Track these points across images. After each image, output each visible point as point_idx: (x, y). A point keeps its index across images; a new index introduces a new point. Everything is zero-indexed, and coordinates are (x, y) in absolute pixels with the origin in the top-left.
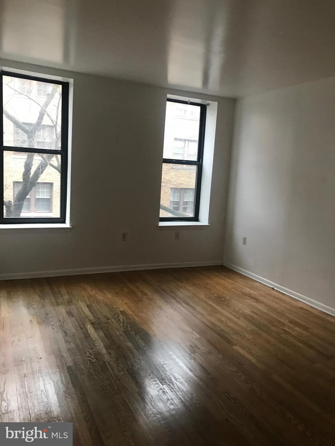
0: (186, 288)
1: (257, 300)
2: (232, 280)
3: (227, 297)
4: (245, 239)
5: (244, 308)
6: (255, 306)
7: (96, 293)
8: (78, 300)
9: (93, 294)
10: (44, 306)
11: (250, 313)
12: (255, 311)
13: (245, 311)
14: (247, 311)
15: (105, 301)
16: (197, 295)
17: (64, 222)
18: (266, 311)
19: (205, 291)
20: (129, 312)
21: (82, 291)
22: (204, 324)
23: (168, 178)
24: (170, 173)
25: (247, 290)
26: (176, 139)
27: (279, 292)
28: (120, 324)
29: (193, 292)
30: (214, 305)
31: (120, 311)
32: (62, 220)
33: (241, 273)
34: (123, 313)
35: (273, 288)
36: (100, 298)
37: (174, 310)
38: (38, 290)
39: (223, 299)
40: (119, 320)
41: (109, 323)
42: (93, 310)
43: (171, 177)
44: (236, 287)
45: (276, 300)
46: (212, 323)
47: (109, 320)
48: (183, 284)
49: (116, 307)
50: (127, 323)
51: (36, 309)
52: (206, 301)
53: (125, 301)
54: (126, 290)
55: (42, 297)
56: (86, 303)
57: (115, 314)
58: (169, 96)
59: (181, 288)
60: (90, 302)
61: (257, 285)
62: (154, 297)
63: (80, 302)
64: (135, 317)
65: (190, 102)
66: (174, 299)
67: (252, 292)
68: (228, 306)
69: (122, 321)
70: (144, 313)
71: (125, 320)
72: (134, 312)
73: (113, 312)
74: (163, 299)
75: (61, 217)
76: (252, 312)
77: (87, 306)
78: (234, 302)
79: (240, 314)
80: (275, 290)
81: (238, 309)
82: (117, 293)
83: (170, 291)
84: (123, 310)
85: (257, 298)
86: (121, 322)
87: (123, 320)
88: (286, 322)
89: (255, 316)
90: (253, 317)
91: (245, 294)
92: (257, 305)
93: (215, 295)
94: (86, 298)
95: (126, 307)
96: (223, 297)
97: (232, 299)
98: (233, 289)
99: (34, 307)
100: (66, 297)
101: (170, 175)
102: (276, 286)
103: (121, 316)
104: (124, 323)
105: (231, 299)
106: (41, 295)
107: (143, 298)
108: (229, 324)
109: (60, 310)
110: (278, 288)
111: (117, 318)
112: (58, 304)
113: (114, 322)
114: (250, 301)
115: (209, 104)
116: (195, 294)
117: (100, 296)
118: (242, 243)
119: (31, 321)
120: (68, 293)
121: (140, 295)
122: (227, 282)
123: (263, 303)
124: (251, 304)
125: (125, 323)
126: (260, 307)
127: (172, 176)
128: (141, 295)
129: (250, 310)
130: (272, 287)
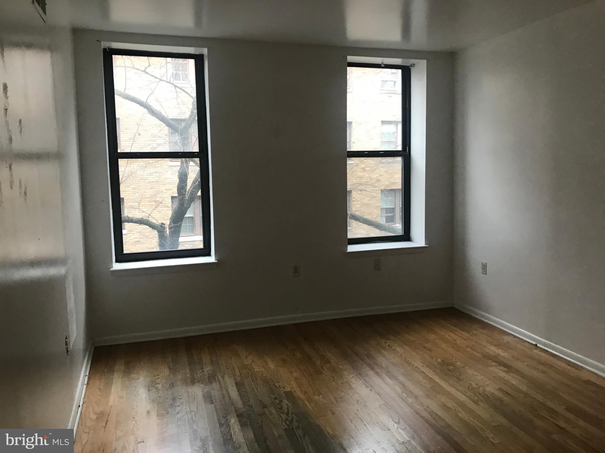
0: (393, 350)
1: (508, 368)
2: (469, 332)
3: (459, 363)
4: (484, 267)
5: (486, 383)
6: (505, 378)
7: (253, 361)
8: (224, 374)
9: (247, 363)
10: (173, 385)
11: (497, 393)
12: (504, 388)
13: (488, 389)
14: (491, 389)
15: (264, 375)
16: (408, 361)
17: (209, 254)
18: (524, 388)
19: (423, 354)
20: (298, 393)
21: (233, 358)
22: (418, 413)
23: (376, 177)
24: (377, 170)
25: (493, 350)
26: (383, 122)
27: (547, 351)
28: (281, 414)
29: (403, 355)
30: (437, 379)
31: (285, 392)
32: (205, 252)
33: (482, 319)
34: (290, 395)
35: (536, 345)
36: (257, 370)
37: (371, 389)
38: (170, 359)
39: (452, 368)
40: (281, 409)
41: (264, 414)
42: (243, 391)
43: (381, 175)
44: (474, 346)
45: (541, 367)
46: (432, 413)
47: (265, 409)
48: (387, 341)
49: (279, 386)
50: (293, 413)
51: (160, 390)
52: (423, 372)
53: (295, 375)
54: (298, 355)
55: (173, 370)
56: (235, 379)
57: (275, 398)
58: (351, 59)
59: (384, 349)
60: (241, 376)
61: (509, 341)
62: (341, 367)
63: (226, 377)
64: (307, 403)
65: (384, 65)
66: (372, 369)
67: (500, 352)
68: (459, 379)
69: (286, 411)
70: (322, 395)
71: (290, 409)
72: (306, 393)
73: (274, 394)
74: (353, 368)
75: (204, 247)
76: (500, 390)
77: (237, 384)
78: (470, 372)
79: (480, 394)
80: (539, 347)
81: (477, 385)
82: (284, 361)
83: (366, 355)
84: (289, 390)
85: (509, 363)
86: (283, 413)
87: (288, 409)
88: (560, 409)
89: (505, 398)
90: (501, 401)
91: (487, 357)
92: (510, 377)
93: (439, 360)
94: (237, 371)
95: (294, 386)
96: (453, 365)
97: (466, 367)
98: (469, 349)
99: (157, 388)
100: (208, 369)
101: (378, 172)
102: (542, 341)
103: (285, 401)
104: (287, 414)
105: (464, 367)
106: (171, 367)
107: (323, 369)
108: (460, 415)
109: (195, 393)
110: (545, 344)
111: (278, 404)
112: (193, 382)
113: (274, 411)
114: (497, 370)
115: (414, 64)
116: (405, 358)
117: (258, 367)
118: (481, 272)
119: (148, 412)
120: (212, 363)
121: (318, 363)
122: (459, 337)
123: (517, 372)
124: (499, 376)
125: (290, 415)
126: (513, 380)
127: (382, 173)
128: (321, 363)
129: (497, 387)
130: (534, 343)
